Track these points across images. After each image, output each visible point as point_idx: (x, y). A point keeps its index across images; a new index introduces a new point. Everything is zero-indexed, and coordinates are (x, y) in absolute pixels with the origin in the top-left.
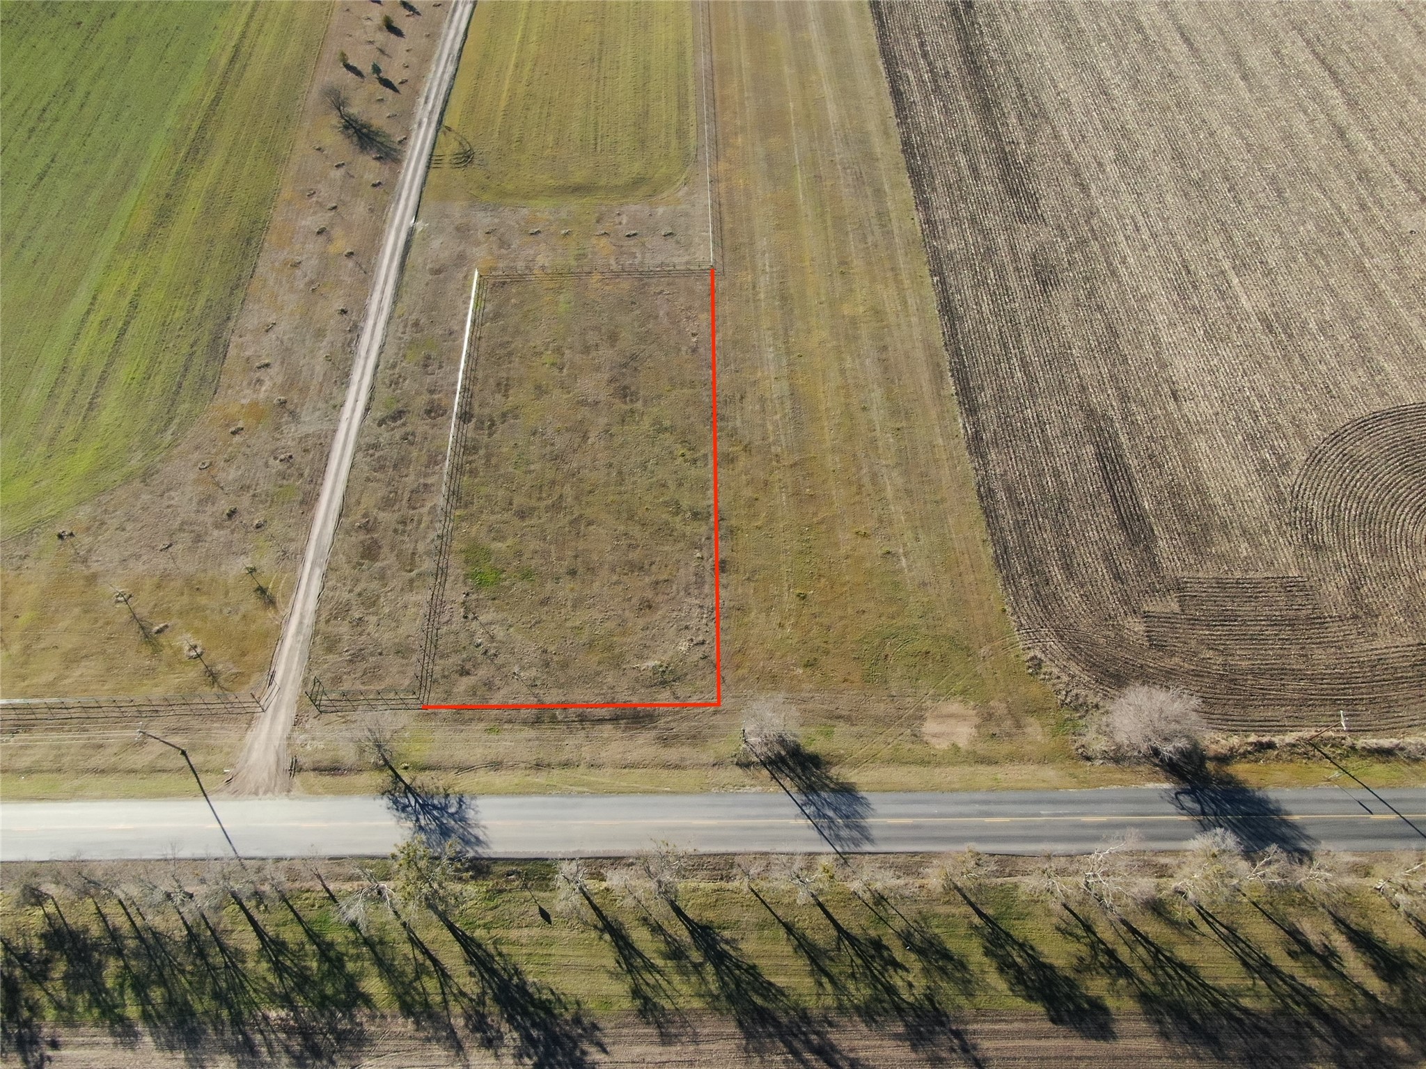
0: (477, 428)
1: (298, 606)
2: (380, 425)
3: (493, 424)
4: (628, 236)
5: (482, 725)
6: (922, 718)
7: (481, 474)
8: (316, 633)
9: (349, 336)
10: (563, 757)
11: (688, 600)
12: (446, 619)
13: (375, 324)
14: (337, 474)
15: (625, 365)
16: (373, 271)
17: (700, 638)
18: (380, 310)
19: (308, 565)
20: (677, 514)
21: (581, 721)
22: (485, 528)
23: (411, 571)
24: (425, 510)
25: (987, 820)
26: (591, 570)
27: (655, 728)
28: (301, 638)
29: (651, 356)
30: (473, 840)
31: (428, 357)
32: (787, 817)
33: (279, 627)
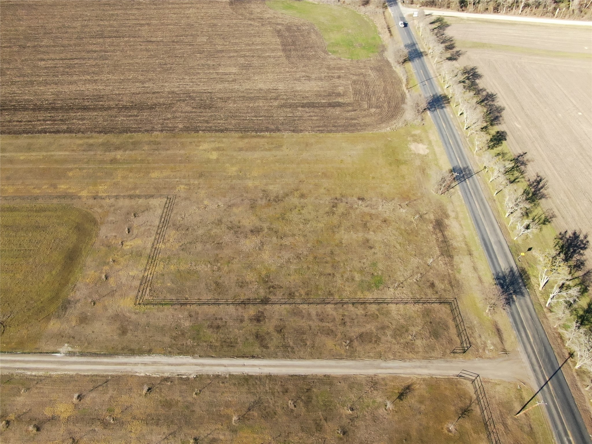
0: (275, 295)
1: (408, 371)
2: (267, 347)
3: (273, 287)
4: (129, 232)
5: (457, 276)
6: (419, 155)
7: (309, 289)
8: (425, 358)
9: (176, 382)
10: (463, 245)
11: (380, 209)
12: (406, 296)
13: (169, 364)
14: (308, 367)
15: (236, 232)
16: (107, 376)
17: (398, 206)
18: (154, 363)
19: (378, 371)
20: (334, 213)
21: (445, 242)
22: (347, 283)
23: (377, 315)
24: (334, 313)
25: (452, 144)
26: (368, 241)
27: (442, 219)
28: (429, 364)
29: (231, 222)
30: (511, 273)
31: (210, 326)
32: (467, 185)
33: (424, 380)
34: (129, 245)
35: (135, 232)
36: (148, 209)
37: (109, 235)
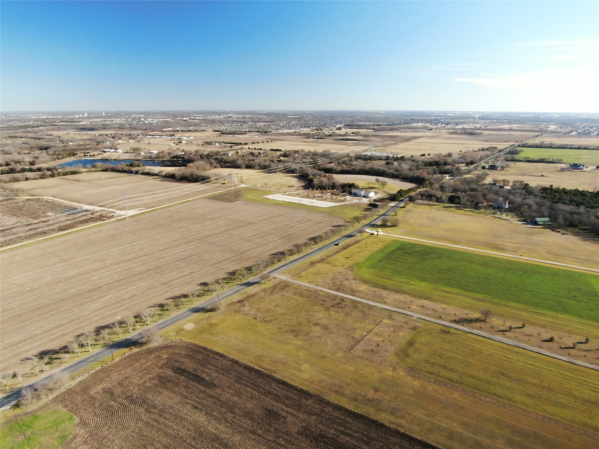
15: (326, 327)
34: (381, 339)
35: (375, 343)
36: (364, 351)
37: (390, 347)
